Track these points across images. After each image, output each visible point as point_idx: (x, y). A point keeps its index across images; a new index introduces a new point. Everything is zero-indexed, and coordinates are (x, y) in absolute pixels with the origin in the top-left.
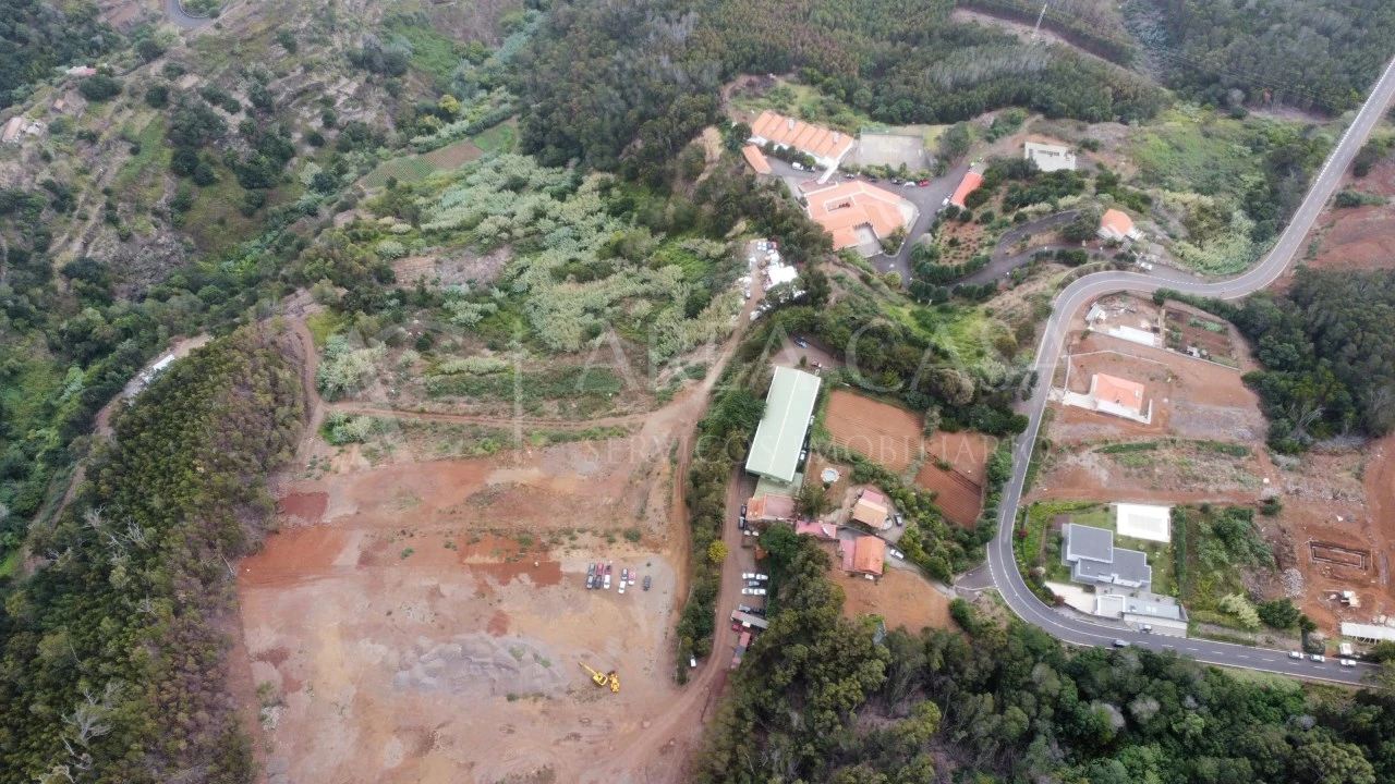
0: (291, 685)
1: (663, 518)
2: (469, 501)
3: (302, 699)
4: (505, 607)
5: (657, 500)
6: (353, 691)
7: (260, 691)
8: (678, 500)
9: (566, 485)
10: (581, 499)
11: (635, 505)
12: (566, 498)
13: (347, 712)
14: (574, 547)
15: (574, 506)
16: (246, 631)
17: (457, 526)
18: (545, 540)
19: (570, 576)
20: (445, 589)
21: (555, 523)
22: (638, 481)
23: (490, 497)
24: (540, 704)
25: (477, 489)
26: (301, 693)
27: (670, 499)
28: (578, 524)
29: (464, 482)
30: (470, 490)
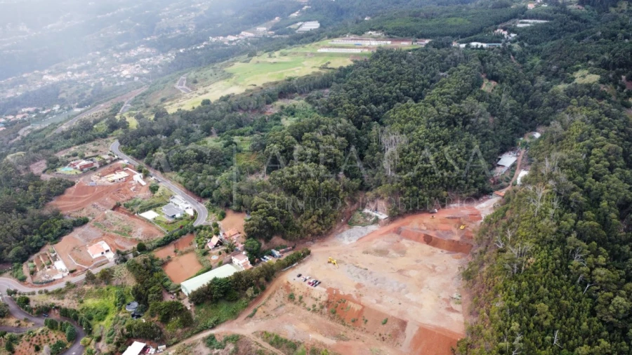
0: (448, 301)
1: (276, 294)
2: (349, 340)
3: (444, 295)
4: (355, 289)
5: (273, 303)
6: (422, 290)
7: (460, 303)
8: (266, 296)
9: (303, 326)
10: (301, 320)
11: (281, 309)
12: (307, 322)
13: (426, 286)
14: (316, 300)
15: (306, 320)
16: (463, 321)
17: (358, 333)
18: (325, 310)
19: (325, 287)
20: (374, 301)
21: (317, 317)
22: (273, 315)
23: (339, 337)
24: (357, 265)
25: (342, 342)
26: (443, 297)
27: (269, 298)
28: (309, 313)
29: (346, 347)
30: (345, 343)
